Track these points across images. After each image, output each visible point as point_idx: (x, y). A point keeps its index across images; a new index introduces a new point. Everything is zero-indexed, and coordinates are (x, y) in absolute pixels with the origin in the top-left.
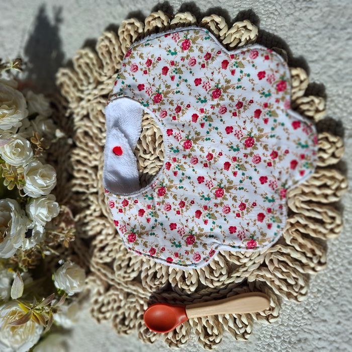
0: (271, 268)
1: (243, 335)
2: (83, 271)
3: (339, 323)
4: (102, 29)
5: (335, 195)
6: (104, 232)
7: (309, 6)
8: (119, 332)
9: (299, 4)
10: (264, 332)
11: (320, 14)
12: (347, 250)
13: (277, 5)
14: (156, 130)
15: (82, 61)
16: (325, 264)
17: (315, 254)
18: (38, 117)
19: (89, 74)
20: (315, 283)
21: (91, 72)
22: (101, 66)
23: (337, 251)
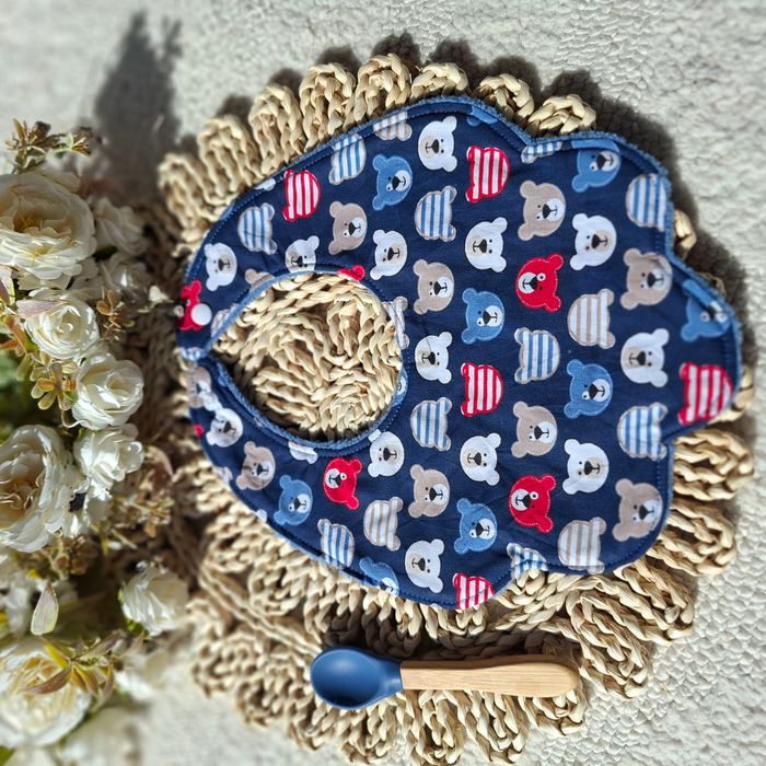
0: (576, 622)
1: (505, 754)
2: (184, 585)
3: (706, 749)
4: (266, 78)
5: (724, 486)
6: (234, 509)
7: (714, 77)
8: (248, 720)
9: (692, 71)
10: (550, 751)
11: (735, 99)
12: (740, 602)
13: (645, 68)
14: (361, 308)
15: (216, 143)
16: (690, 625)
17: (671, 605)
18: (114, 257)
19: (229, 173)
20: (665, 663)
21: (235, 169)
22: (257, 158)
23: (717, 601)
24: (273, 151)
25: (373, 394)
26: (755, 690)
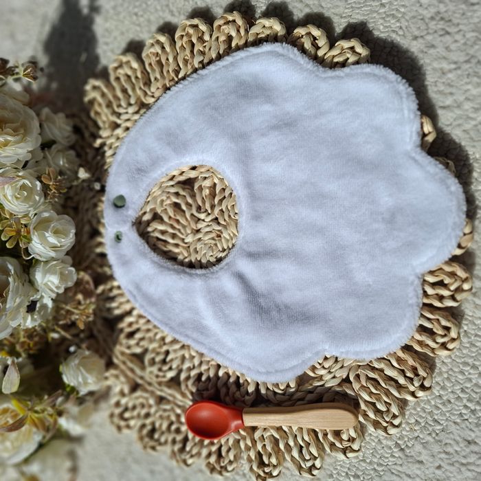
0: (356, 386)
1: (310, 470)
2: (102, 362)
3: (439, 467)
4: (154, 28)
5: (453, 298)
6: (135, 313)
7: (448, 29)
8: (145, 447)
9: (434, 23)
10: (339, 468)
11: (462, 42)
12: (462, 372)
14: (216, 181)
15: (121, 71)
16: (429, 388)
17: (417, 375)
18: (54, 147)
19: (130, 92)
20: (413, 411)
21: (134, 89)
22: (148, 82)
23: (447, 372)
24: (158, 77)
25: (225, 238)
26: (471, 430)
